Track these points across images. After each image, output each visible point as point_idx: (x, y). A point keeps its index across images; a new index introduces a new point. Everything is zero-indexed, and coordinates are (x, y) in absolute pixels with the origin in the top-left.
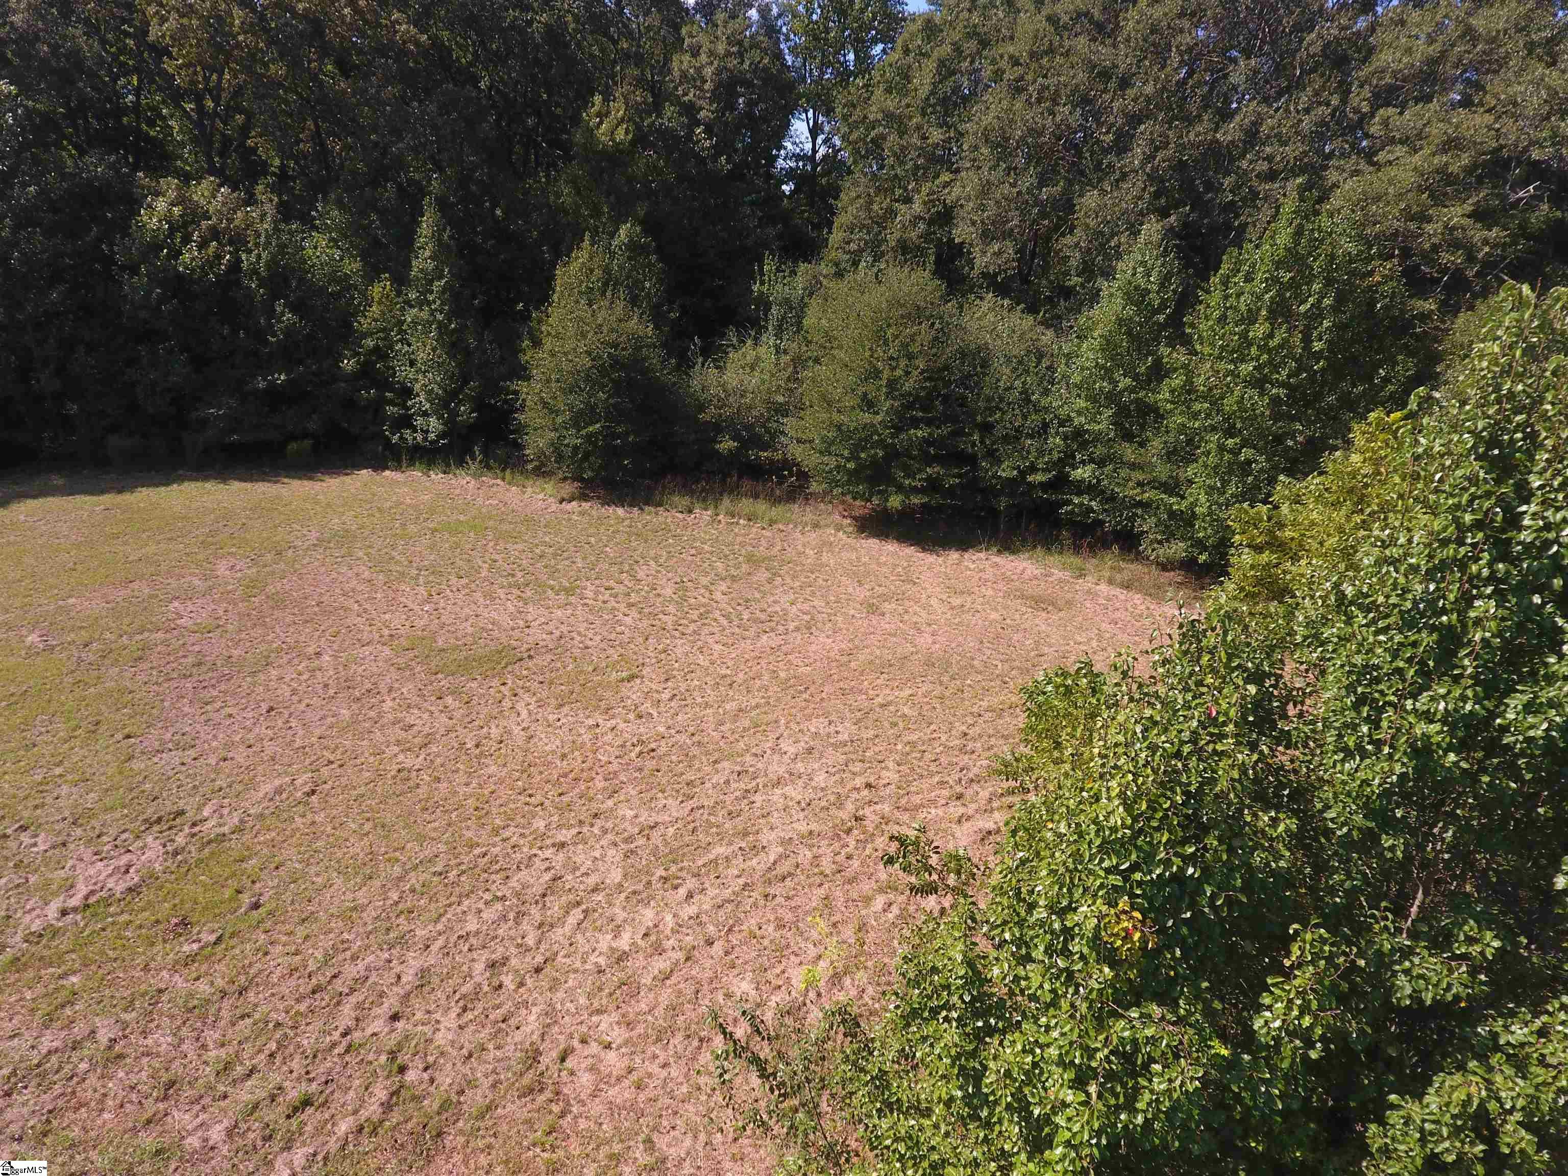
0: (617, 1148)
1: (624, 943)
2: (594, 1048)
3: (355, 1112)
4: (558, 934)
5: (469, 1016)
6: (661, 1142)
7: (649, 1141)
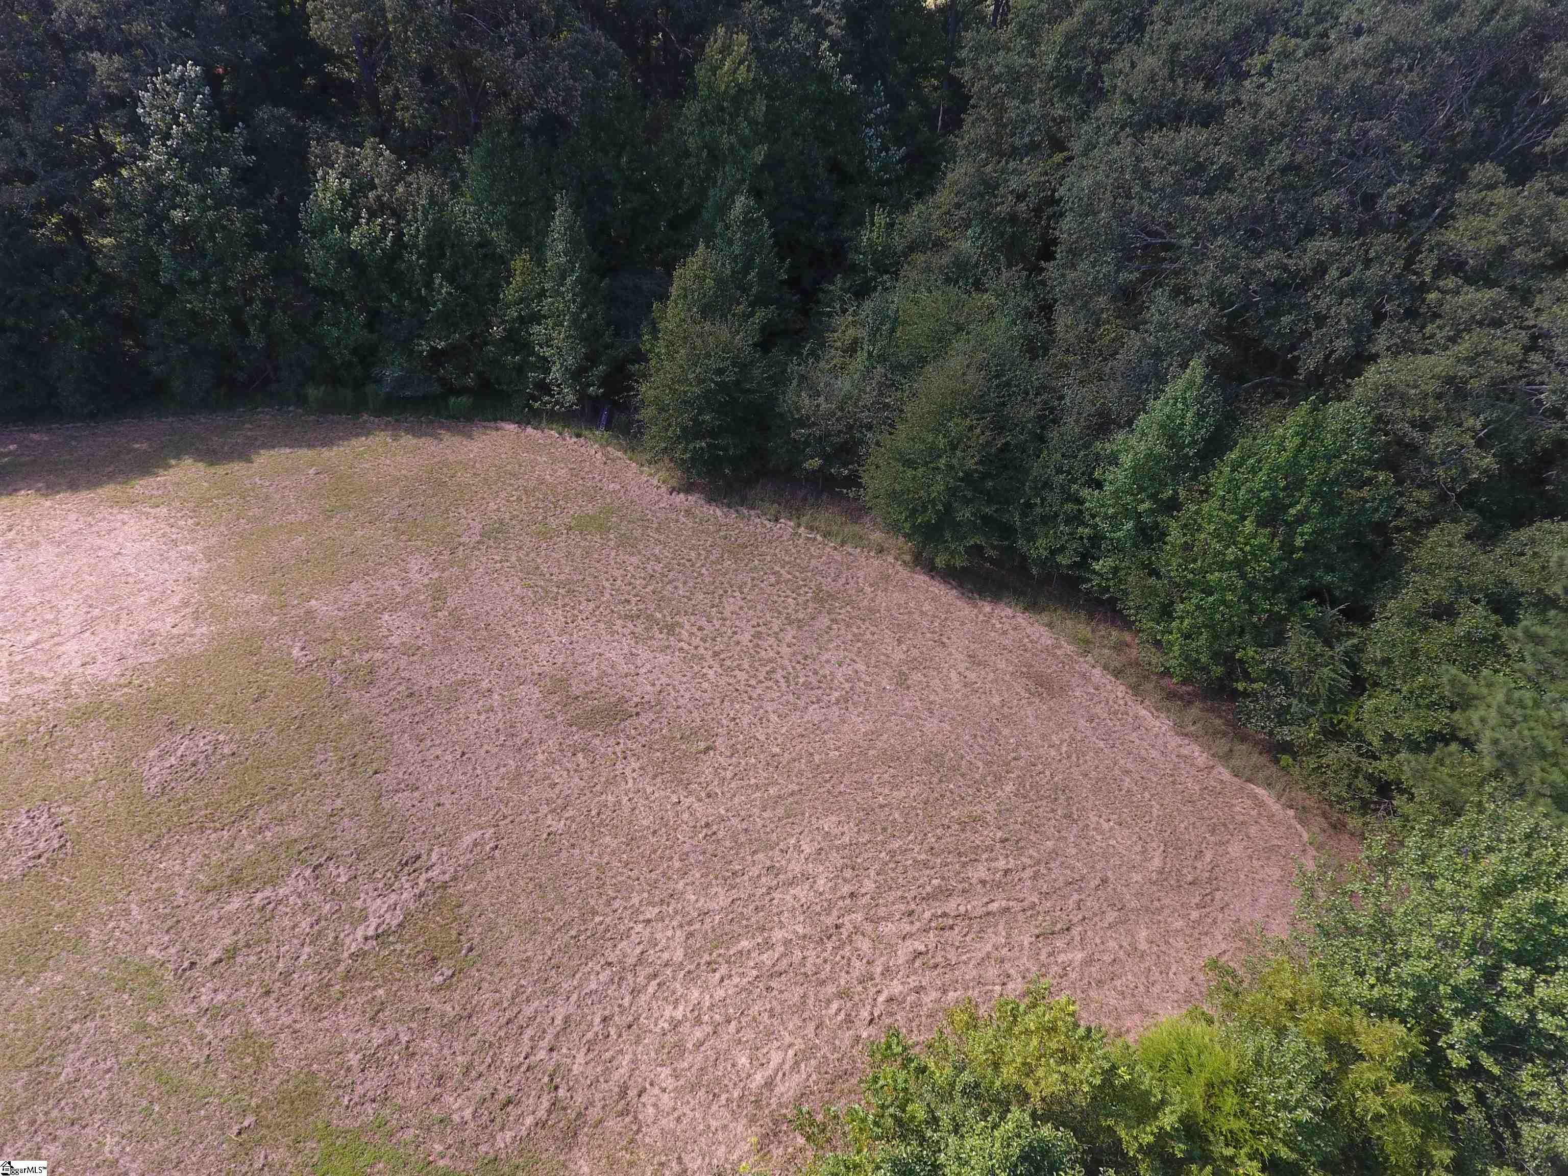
0: (664, 1158)
1: (679, 1014)
2: (656, 1091)
3: (534, 1113)
4: (643, 999)
5: (591, 1056)
6: (686, 1158)
7: (679, 1158)
